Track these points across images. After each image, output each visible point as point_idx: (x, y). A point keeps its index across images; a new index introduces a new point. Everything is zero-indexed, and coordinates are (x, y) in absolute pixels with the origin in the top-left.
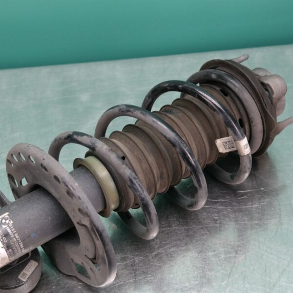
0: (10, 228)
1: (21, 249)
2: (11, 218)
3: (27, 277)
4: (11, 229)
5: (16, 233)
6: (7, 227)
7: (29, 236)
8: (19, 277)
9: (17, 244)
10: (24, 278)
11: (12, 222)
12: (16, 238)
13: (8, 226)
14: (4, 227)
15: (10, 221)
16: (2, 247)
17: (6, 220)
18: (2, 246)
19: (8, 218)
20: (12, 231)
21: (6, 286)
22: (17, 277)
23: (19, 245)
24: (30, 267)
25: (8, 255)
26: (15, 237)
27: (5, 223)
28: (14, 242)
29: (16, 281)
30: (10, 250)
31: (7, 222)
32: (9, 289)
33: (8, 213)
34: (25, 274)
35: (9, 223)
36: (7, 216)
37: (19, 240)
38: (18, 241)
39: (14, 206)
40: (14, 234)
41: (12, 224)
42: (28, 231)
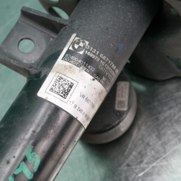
0: (89, 50)
1: (114, 71)
2: (84, 38)
3: (126, 103)
4: (91, 52)
5: (99, 54)
6: (85, 52)
7: (117, 50)
8: (117, 108)
9: (107, 68)
10: (124, 107)
11: (87, 43)
12: (104, 61)
13: (86, 50)
14: (81, 53)
15: (83, 42)
16: (93, 80)
17: (78, 43)
18: (92, 78)
19: (79, 40)
20: (94, 54)
21: (108, 126)
22: (114, 110)
23: (111, 67)
24: (122, 92)
25: (104, 86)
26: (101, 59)
27: (79, 47)
28: (104, 66)
29: (116, 114)
30: (104, 79)
31: (81, 44)
32: (113, 127)
33: (74, 35)
34: (121, 103)
35: (84, 46)
36: (77, 38)
37: (108, 61)
38: (107, 63)
39: (77, 22)
40: (98, 56)
41: (89, 44)
42: (113, 44)
